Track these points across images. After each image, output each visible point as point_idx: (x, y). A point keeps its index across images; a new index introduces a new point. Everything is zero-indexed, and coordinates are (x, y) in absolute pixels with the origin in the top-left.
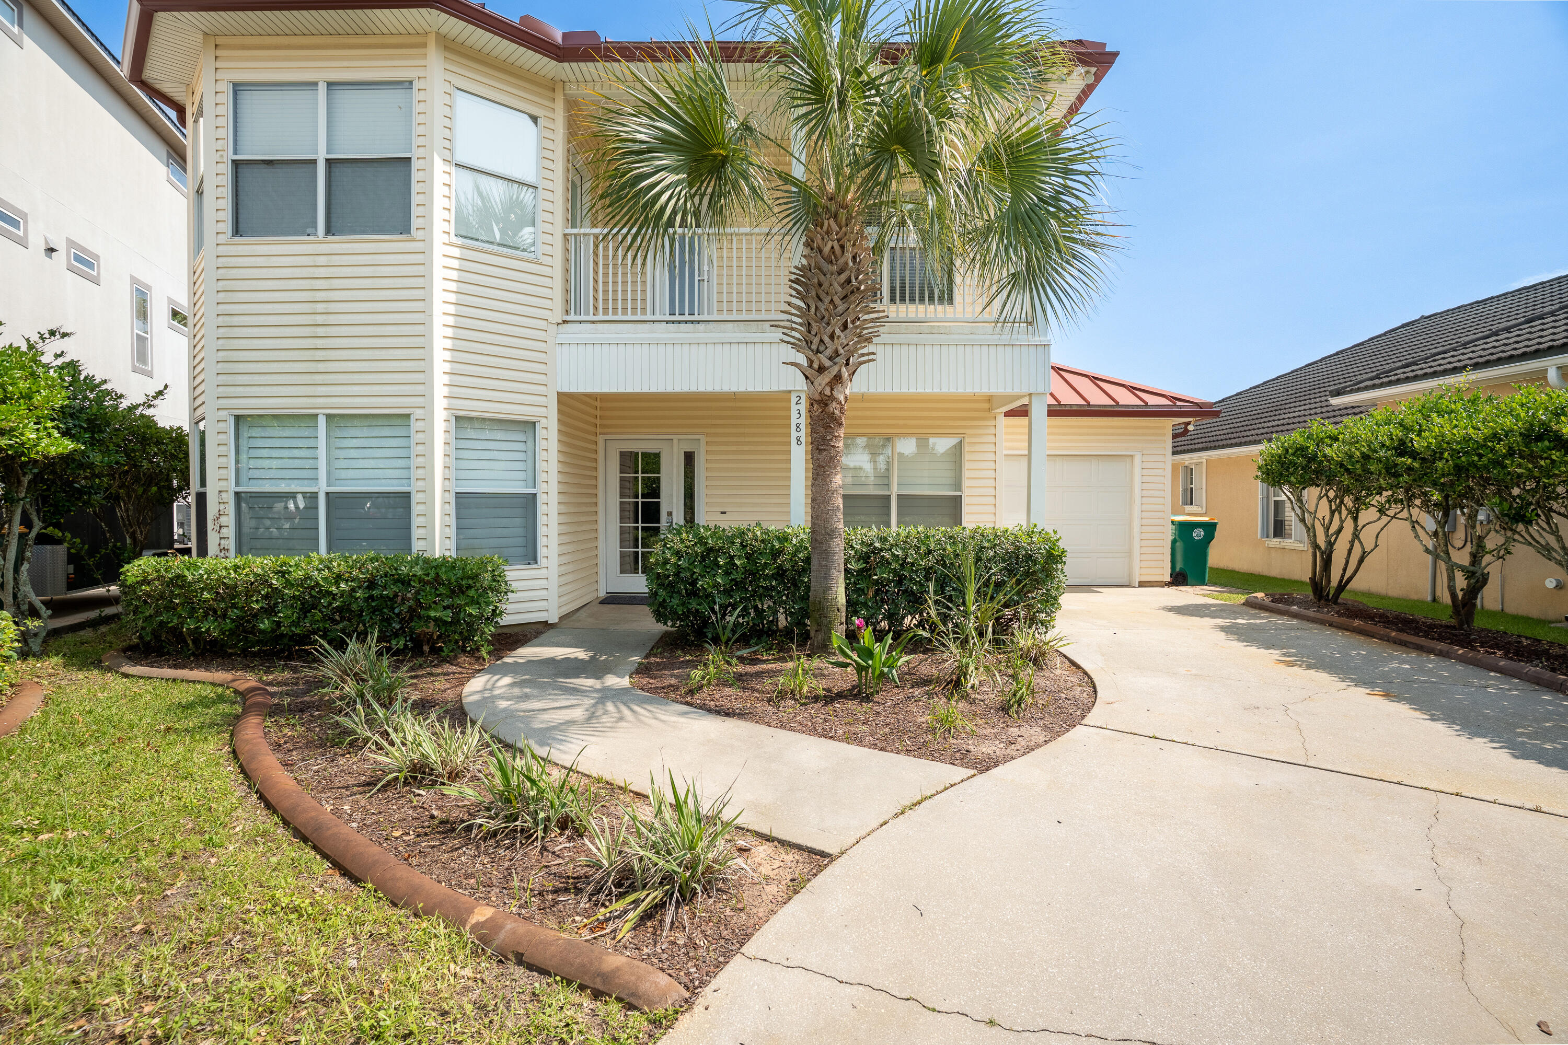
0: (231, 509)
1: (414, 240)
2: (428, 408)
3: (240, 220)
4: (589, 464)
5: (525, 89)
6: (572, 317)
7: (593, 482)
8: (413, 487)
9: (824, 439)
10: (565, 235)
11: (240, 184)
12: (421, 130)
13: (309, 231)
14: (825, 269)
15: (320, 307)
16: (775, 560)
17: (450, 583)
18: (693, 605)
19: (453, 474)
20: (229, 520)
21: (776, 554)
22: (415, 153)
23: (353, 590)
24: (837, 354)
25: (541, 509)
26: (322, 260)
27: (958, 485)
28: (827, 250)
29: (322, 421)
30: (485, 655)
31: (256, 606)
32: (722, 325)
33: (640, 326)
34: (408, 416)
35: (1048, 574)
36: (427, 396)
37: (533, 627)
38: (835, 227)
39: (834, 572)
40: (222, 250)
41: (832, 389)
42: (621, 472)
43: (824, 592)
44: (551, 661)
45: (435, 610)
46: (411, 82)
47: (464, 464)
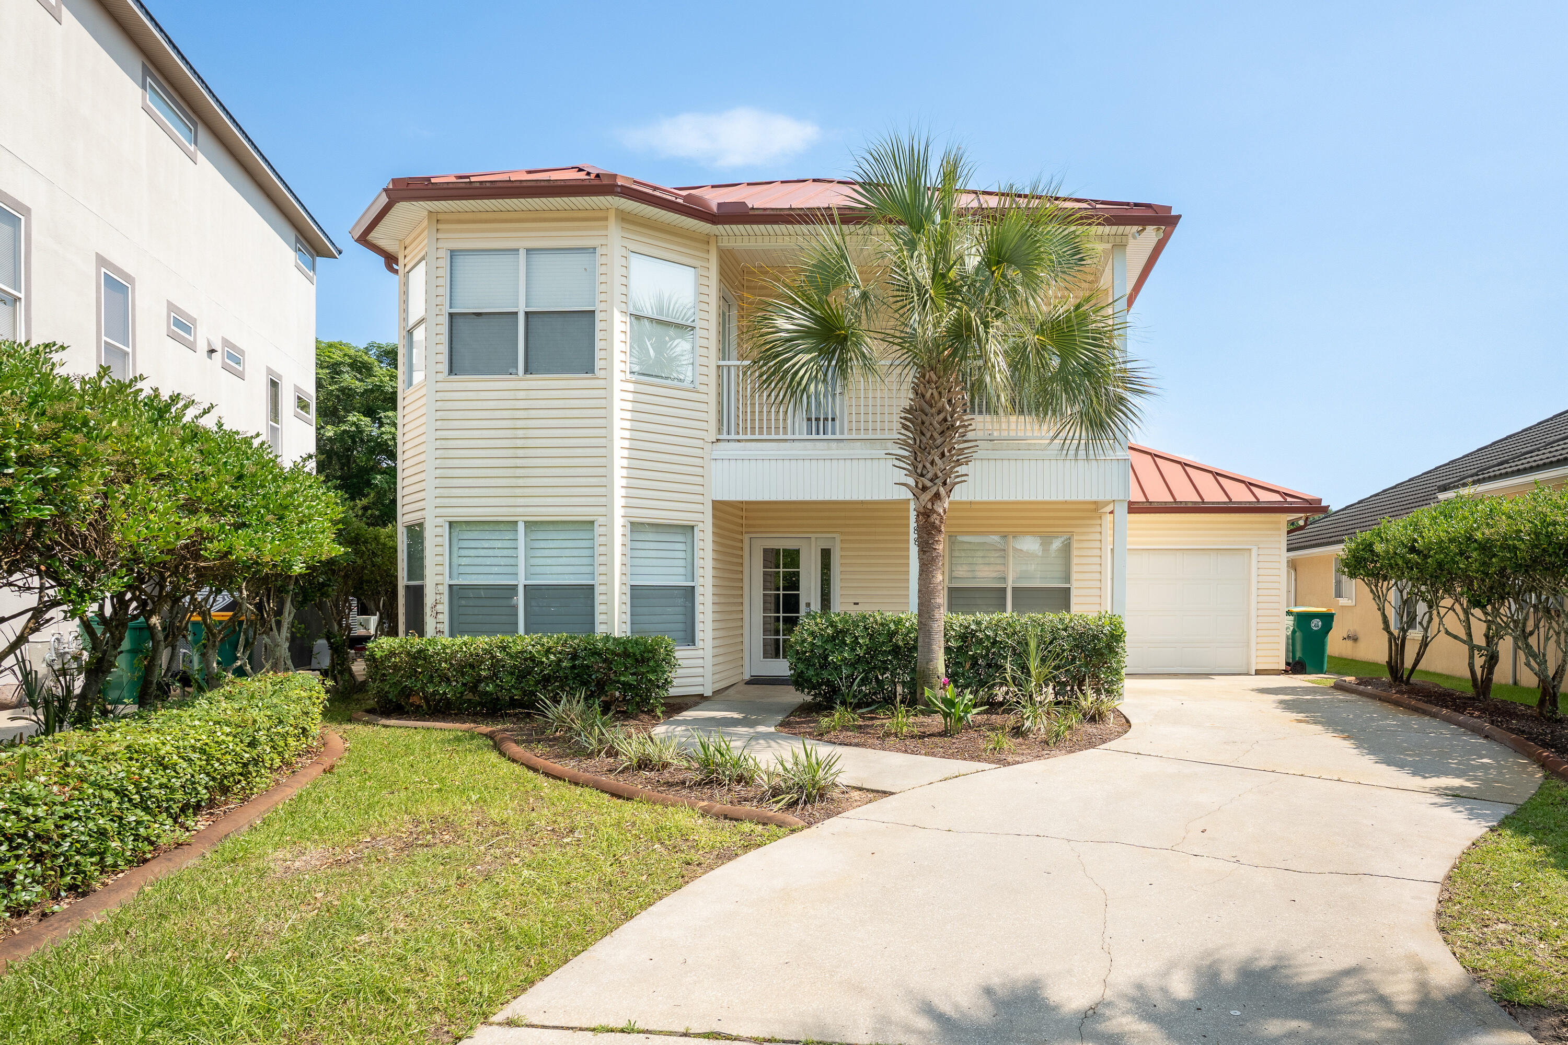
0: (445, 599)
1: (598, 378)
2: (610, 516)
3: (454, 361)
4: (735, 560)
5: (685, 246)
6: (725, 436)
7: (740, 576)
8: (598, 581)
9: (927, 543)
10: (718, 367)
11: (454, 331)
12: (603, 288)
13: (510, 371)
14: (927, 411)
15: (520, 433)
16: (891, 639)
17: (634, 654)
18: (825, 674)
19: (628, 570)
20: (444, 608)
21: (892, 634)
22: (598, 307)
23: (560, 660)
24: (936, 476)
25: (699, 599)
26: (522, 394)
27: (1067, 579)
28: (928, 395)
29: (521, 527)
30: (659, 714)
31: (483, 673)
32: (852, 444)
33: (782, 444)
34: (592, 522)
35: (1111, 650)
36: (608, 506)
37: (691, 698)
38: (934, 378)
39: (935, 647)
40: (440, 386)
41: (933, 504)
42: (764, 567)
43: (927, 663)
44: (713, 719)
45: (625, 676)
46: (595, 249)
47: (637, 562)
